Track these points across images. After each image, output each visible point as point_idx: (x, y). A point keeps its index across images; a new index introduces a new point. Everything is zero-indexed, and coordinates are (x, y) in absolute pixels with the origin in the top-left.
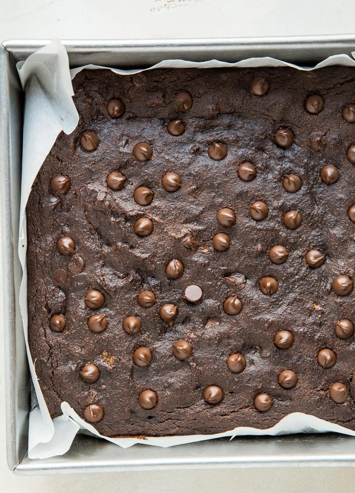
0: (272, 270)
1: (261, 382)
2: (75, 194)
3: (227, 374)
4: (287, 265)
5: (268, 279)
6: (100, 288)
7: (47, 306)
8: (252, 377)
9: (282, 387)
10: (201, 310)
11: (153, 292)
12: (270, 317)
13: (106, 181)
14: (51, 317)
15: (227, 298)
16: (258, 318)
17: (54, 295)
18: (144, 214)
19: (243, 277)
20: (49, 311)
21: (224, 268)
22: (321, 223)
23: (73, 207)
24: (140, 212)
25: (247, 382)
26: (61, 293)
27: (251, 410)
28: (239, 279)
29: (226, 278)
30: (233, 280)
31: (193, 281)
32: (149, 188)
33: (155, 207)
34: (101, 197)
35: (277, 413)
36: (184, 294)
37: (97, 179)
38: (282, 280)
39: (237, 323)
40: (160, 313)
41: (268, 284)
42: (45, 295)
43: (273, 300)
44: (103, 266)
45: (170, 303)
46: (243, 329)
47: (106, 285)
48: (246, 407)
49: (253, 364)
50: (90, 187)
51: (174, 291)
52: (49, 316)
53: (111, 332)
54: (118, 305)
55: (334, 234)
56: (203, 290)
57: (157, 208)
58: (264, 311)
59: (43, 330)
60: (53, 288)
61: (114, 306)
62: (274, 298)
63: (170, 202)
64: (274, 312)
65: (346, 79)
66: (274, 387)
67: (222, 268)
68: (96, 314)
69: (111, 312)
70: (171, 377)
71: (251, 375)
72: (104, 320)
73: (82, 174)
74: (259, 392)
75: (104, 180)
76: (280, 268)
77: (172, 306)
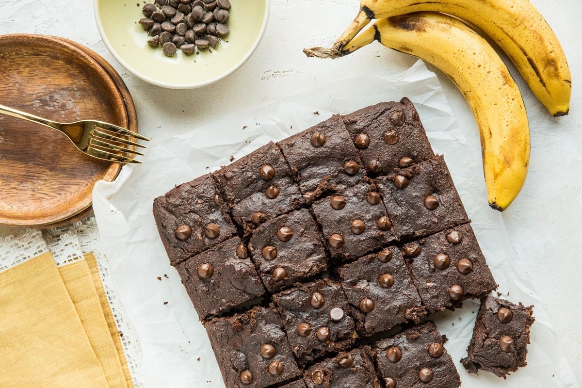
0: (385, 268)
1: (417, 360)
2: (219, 273)
3: (391, 366)
4: (393, 260)
5: (384, 276)
6: (270, 342)
7: (234, 368)
8: (410, 360)
9: (434, 358)
10: (347, 325)
11: (307, 323)
12: (397, 304)
13: (237, 255)
14: (240, 374)
15: (360, 301)
16: (388, 307)
17: (237, 358)
18: (275, 266)
19: (365, 281)
20: (237, 370)
21: (349, 280)
22: (407, 219)
23: (221, 283)
24: (273, 265)
25: (408, 365)
26: (242, 355)
27: (419, 384)
28: (363, 285)
29: (354, 287)
30: (359, 287)
31: (333, 305)
32: (271, 246)
33: (281, 257)
34: (237, 268)
35: (439, 379)
36: (331, 317)
37: (230, 256)
38: (395, 272)
39: (375, 317)
40: (317, 337)
41: (386, 280)
42: (230, 360)
43: (394, 290)
44: (266, 324)
45: (322, 326)
46: (381, 319)
47: (272, 339)
48: (415, 383)
49: (407, 350)
50: (228, 263)
51: (322, 317)
52: (238, 374)
53: (288, 372)
54: (286, 349)
55: (420, 224)
56: (343, 309)
57: (283, 257)
58: (390, 300)
59: (237, 386)
60: (234, 352)
61: (283, 351)
62: (394, 288)
63: (290, 248)
64: (399, 298)
65: (378, 114)
66: (428, 360)
67: (348, 281)
68: (272, 362)
69: (283, 356)
70: (346, 383)
71: (408, 358)
72: (280, 364)
73: (218, 257)
74: (419, 369)
75: (235, 254)
76: (389, 264)
77: (325, 328)
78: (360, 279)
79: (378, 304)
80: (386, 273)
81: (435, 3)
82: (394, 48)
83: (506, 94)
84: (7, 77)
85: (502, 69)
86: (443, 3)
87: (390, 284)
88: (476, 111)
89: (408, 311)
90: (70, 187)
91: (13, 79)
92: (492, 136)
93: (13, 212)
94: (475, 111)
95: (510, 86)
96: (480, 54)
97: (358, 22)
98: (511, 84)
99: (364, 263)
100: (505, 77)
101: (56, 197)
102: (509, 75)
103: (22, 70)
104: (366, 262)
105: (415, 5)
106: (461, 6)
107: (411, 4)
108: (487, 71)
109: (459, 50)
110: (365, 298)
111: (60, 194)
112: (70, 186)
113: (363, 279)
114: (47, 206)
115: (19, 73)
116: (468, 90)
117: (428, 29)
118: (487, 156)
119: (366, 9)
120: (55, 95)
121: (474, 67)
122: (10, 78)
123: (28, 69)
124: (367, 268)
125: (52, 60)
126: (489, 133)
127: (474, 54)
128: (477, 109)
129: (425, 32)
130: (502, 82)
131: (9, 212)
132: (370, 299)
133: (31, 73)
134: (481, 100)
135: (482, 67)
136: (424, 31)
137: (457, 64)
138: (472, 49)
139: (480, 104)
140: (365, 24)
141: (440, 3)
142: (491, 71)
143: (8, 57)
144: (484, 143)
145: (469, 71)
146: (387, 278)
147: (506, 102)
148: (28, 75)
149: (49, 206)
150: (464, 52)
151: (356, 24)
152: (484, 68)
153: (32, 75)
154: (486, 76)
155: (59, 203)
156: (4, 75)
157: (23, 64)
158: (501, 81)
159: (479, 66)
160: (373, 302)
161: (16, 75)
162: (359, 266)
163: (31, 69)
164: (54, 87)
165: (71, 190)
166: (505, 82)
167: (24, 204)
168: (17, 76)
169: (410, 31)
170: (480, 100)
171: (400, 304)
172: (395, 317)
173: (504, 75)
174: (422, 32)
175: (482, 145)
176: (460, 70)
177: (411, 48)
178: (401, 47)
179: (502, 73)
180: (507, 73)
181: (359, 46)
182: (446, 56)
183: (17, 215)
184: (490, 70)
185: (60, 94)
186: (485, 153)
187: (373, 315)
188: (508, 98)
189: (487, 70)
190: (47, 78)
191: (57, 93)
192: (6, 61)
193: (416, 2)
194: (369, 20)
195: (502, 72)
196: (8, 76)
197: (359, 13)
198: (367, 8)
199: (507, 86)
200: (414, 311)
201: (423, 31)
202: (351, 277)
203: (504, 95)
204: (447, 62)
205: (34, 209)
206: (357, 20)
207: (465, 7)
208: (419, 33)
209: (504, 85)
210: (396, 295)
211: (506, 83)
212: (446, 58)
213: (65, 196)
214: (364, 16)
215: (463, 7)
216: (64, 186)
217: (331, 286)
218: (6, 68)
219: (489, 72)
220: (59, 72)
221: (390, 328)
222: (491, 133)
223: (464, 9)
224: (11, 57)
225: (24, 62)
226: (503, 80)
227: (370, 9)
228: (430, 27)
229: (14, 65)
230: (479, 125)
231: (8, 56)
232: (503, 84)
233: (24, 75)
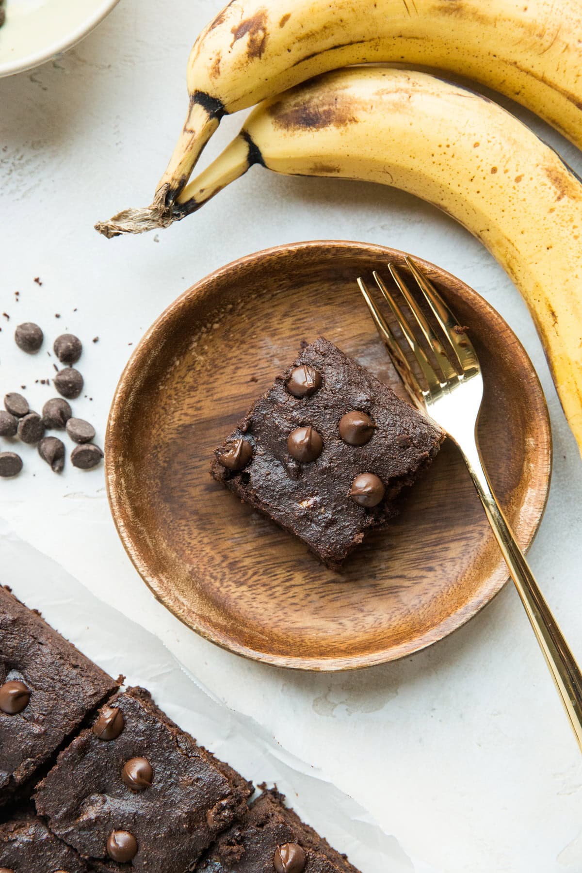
78: (81, 800)
79: (145, 833)
80: (128, 759)
81: (351, 43)
82: (300, 172)
83: (567, 218)
84: (252, 351)
85: (547, 164)
86: (370, 40)
87: (147, 779)
88: (512, 269)
89: (211, 813)
90: (447, 549)
91: (265, 352)
92: (559, 319)
93: (347, 634)
94: (509, 270)
95: (574, 198)
96: (489, 142)
97: (192, 131)
98: (573, 194)
99: (73, 762)
100: (557, 180)
101: (422, 577)
102: (566, 173)
103: (278, 326)
104: (74, 759)
105: (306, 61)
106: (410, 38)
107: (297, 60)
108: (513, 178)
109: (440, 146)
110: (110, 833)
111: (430, 569)
112: (446, 545)
113: (88, 794)
114: (413, 603)
115: (273, 335)
116: (482, 227)
117: (360, 115)
118: (557, 364)
119: (201, 98)
120: (360, 359)
121: (484, 174)
122: (258, 351)
123: (288, 321)
124: (83, 770)
125: (333, 288)
126: (549, 313)
127: (476, 145)
128: (511, 265)
129: (356, 121)
130: (552, 194)
131: (341, 638)
132: (120, 829)
133: (298, 328)
134: (515, 244)
135: (500, 171)
136: (354, 120)
137: (441, 177)
138: (470, 134)
139: (516, 254)
140: (210, 131)
141: (362, 42)
142: (523, 175)
143: (243, 308)
144: (545, 336)
145: (473, 186)
146: (136, 768)
147: (571, 237)
148: (294, 332)
149: (417, 601)
150: (451, 145)
151: (190, 136)
152: (506, 171)
153: (301, 330)
154: (514, 188)
155: (437, 589)
156: (245, 347)
157: (277, 313)
158: (552, 191)
159: (494, 170)
160: (130, 831)
161: (268, 340)
162: (66, 774)
163: (294, 318)
164: (352, 342)
165: (451, 554)
166: (559, 193)
167: (362, 611)
168: (270, 343)
169: (321, 130)
170: (513, 244)
171: (186, 809)
172: (191, 840)
173: (554, 176)
174: (348, 125)
175: (542, 341)
176: (454, 187)
177: (334, 164)
178: (314, 167)
179: (549, 172)
180: (561, 168)
181: (215, 187)
182: (415, 164)
183: (358, 639)
184: (518, 174)
185: (370, 354)
186: (553, 359)
187: (144, 859)
188: (574, 227)
189: (513, 175)
190: (333, 328)
191: (363, 354)
192: (239, 318)
193: (308, 53)
194: (214, 120)
195: (547, 170)
196: (252, 347)
197: (190, 111)
198: (203, 93)
199: (565, 199)
200: (223, 808)
201: (350, 121)
202: (62, 802)
203: (564, 224)
204: (420, 177)
205: (388, 616)
206: (189, 128)
207: (420, 37)
208: (342, 128)
209: (559, 198)
210: (171, 795)
211: (563, 194)
212: (416, 170)
213: (443, 570)
214: (201, 116)
215: (417, 38)
216: (434, 548)
217: (15, 840)
218: (243, 333)
219: (518, 179)
220: (355, 307)
221: (193, 868)
222: (553, 314)
223: (419, 42)
224: (249, 306)
225: (276, 308)
226: (553, 188)
227: (210, 95)
228: (365, 110)
229: (259, 320)
230: (526, 299)
231: (242, 305)
232: (556, 198)
233: (284, 336)
